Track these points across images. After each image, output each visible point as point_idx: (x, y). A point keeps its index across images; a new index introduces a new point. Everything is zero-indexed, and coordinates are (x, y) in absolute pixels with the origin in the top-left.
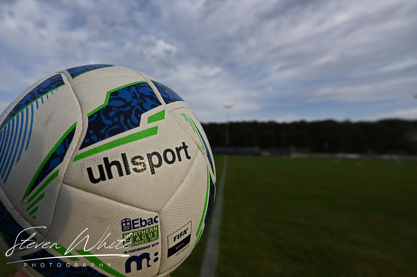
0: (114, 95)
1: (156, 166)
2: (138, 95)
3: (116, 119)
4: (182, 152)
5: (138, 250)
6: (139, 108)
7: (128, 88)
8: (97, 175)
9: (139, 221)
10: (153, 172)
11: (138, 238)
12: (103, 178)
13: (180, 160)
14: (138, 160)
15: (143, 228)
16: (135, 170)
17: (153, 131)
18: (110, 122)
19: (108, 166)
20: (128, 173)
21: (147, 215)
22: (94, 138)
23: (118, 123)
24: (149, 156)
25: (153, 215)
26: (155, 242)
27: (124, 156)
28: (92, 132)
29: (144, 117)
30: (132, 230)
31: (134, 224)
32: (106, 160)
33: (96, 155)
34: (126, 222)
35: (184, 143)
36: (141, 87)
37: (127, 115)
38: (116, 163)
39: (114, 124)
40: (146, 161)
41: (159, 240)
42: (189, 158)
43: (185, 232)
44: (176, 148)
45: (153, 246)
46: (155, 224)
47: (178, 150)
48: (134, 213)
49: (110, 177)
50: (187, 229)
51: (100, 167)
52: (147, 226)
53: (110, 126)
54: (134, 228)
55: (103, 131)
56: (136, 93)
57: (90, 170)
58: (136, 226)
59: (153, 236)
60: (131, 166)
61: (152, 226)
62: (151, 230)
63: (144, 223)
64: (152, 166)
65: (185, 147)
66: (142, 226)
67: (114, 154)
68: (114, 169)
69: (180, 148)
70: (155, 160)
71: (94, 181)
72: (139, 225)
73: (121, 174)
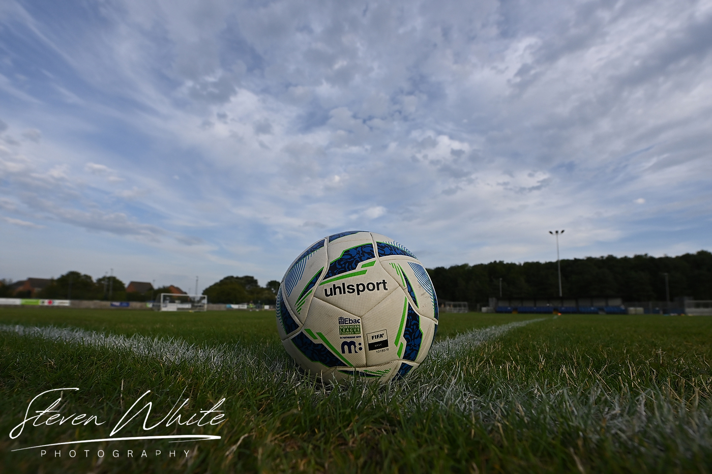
0: (347, 253)
1: (361, 291)
2: (361, 252)
3: (343, 265)
4: (381, 286)
5: (348, 338)
6: (358, 259)
7: (356, 248)
8: (329, 293)
9: (348, 320)
10: (358, 294)
11: (348, 330)
12: (331, 294)
13: (378, 289)
14: (350, 287)
15: (350, 324)
16: (349, 292)
17: (364, 272)
18: (340, 267)
19: (335, 288)
20: (344, 293)
21: (353, 317)
22: (330, 274)
23: (344, 267)
24: (358, 286)
25: (357, 318)
26: (358, 335)
27: (343, 284)
28: (330, 272)
29: (360, 264)
30: (345, 325)
31: (345, 321)
32: (334, 285)
33: (330, 283)
34: (341, 319)
35: (384, 281)
36: (365, 247)
37: (350, 263)
38: (339, 288)
39: (342, 268)
40: (355, 288)
41: (361, 335)
42: (385, 289)
43: (381, 336)
44: (377, 283)
45: (357, 337)
46: (358, 324)
47: (378, 284)
48: (346, 315)
49: (335, 294)
50: (383, 334)
51: (331, 289)
52: (353, 324)
53: (340, 269)
54: (346, 323)
55: (335, 272)
56: (360, 251)
57: (326, 290)
58: (346, 322)
59: (357, 331)
60: (347, 290)
61: (356, 324)
62: (355, 327)
63: (351, 322)
64: (358, 291)
65: (384, 283)
66: (350, 323)
67: (339, 283)
68: (338, 290)
69: (380, 283)
70: (361, 288)
71: (327, 295)
72: (348, 322)
73: (341, 293)
